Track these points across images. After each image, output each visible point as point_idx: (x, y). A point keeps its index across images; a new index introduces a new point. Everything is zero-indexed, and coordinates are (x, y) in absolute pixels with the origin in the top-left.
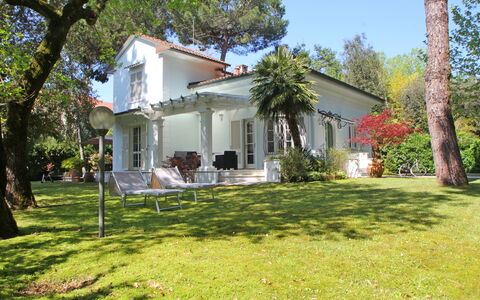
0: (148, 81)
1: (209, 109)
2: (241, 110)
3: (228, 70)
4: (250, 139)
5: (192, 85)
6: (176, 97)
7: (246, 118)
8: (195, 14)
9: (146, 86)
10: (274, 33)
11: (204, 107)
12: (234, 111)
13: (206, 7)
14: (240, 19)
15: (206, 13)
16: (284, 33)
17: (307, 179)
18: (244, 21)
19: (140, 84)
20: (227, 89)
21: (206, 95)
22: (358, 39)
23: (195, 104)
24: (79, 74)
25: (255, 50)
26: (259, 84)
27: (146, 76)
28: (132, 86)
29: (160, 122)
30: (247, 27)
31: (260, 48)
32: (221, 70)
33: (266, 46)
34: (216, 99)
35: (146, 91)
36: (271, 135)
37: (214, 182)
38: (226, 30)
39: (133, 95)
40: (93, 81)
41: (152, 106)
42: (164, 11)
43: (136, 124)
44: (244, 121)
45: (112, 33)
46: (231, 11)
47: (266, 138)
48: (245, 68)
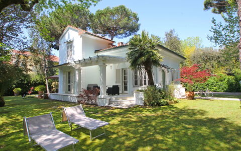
0: (75, 49)
1: (104, 64)
2: (121, 64)
3: (114, 44)
4: (125, 78)
5: (96, 51)
6: (87, 57)
7: (123, 68)
8: (99, 20)
9: (74, 51)
10: (134, 29)
11: (102, 63)
12: (117, 64)
13: (105, 17)
14: (120, 23)
15: (104, 20)
16: (138, 29)
17: (159, 105)
18: (121, 24)
19: (71, 51)
20: (114, 53)
21: (103, 56)
22: (171, 31)
23: (97, 61)
24: (46, 46)
25: (126, 37)
26: (131, 50)
27: (74, 47)
28: (68, 52)
29: (79, 70)
30: (122, 26)
31: (128, 36)
32: (111, 44)
33: (130, 35)
34: (108, 58)
35: (74, 54)
36: (136, 77)
37: (107, 105)
38: (113, 28)
39: (68, 56)
40: (53, 49)
41: (75, 62)
42: (86, 18)
43: (69, 70)
44: (122, 69)
45: (61, 27)
46: (116, 20)
47: (134, 78)
48: (122, 43)
